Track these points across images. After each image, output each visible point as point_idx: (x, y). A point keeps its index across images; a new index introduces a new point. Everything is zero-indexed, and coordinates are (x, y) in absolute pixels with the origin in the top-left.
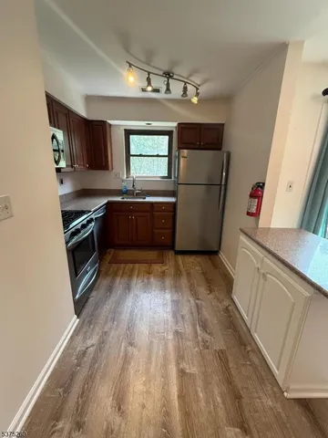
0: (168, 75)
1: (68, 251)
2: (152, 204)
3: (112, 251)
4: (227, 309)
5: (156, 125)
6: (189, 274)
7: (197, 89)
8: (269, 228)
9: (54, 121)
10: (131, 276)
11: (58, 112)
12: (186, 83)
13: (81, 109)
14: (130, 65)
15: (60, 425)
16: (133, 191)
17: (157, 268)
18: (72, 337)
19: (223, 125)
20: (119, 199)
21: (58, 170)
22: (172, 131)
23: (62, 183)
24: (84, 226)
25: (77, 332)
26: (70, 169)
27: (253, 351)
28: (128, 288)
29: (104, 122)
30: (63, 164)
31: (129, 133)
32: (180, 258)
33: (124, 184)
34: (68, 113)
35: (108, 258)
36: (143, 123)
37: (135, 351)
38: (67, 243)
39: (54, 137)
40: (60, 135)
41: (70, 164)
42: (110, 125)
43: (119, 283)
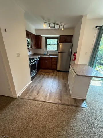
0: (55, 24)
1: (30, 66)
2: (51, 58)
3: (41, 69)
4: (66, 83)
5: (54, 36)
6: (59, 76)
7: (63, 26)
8: (78, 64)
9: (28, 37)
10: (44, 75)
11: (29, 34)
12: (60, 25)
13: (34, 33)
14: (45, 22)
15: (27, 95)
16: (47, 54)
17: (51, 74)
18: (30, 84)
19: (72, 35)
20: (43, 56)
21: (28, 48)
22: (58, 38)
23: (29, 52)
24: (34, 61)
25: (31, 83)
26: (31, 48)
27: (68, 91)
28: (43, 77)
29: (40, 36)
30: (29, 47)
31: (47, 38)
32: (58, 72)
33: (45, 52)
34: (31, 34)
35: (40, 71)
36: (50, 36)
37: (42, 88)
38: (30, 64)
39: (28, 41)
40: (29, 40)
41: (31, 47)
42: (42, 36)
43: (41, 76)
